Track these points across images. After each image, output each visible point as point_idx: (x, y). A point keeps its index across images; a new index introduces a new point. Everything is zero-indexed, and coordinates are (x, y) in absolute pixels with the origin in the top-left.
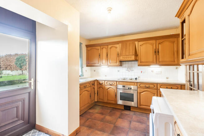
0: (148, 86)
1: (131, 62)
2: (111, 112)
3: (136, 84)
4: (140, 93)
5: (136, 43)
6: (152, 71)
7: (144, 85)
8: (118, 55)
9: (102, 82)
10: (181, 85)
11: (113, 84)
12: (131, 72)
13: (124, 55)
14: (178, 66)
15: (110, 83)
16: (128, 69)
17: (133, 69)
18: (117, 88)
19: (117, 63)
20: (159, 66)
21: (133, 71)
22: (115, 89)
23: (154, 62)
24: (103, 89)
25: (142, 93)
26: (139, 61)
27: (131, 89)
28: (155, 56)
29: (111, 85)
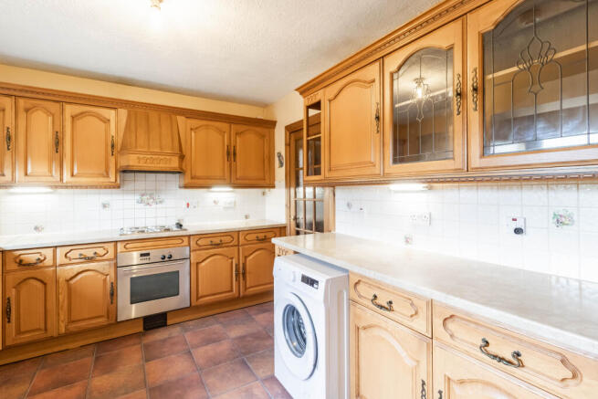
0: (217, 240)
1: (153, 175)
2: (97, 359)
3: (186, 239)
4: (198, 264)
5: (181, 119)
6: (215, 202)
7: (207, 241)
8: (113, 146)
9: (38, 256)
10: (280, 228)
11: (101, 251)
12: (154, 206)
13: (146, 153)
14: (267, 190)
15: (82, 252)
16: (144, 197)
17: (163, 197)
18: (116, 267)
19: (108, 176)
20: (231, 189)
21: (161, 202)
22: (106, 272)
23: (225, 179)
24: (45, 284)
25: (203, 264)
26: (188, 173)
27: (170, 257)
28: (227, 164)
29: (90, 260)
